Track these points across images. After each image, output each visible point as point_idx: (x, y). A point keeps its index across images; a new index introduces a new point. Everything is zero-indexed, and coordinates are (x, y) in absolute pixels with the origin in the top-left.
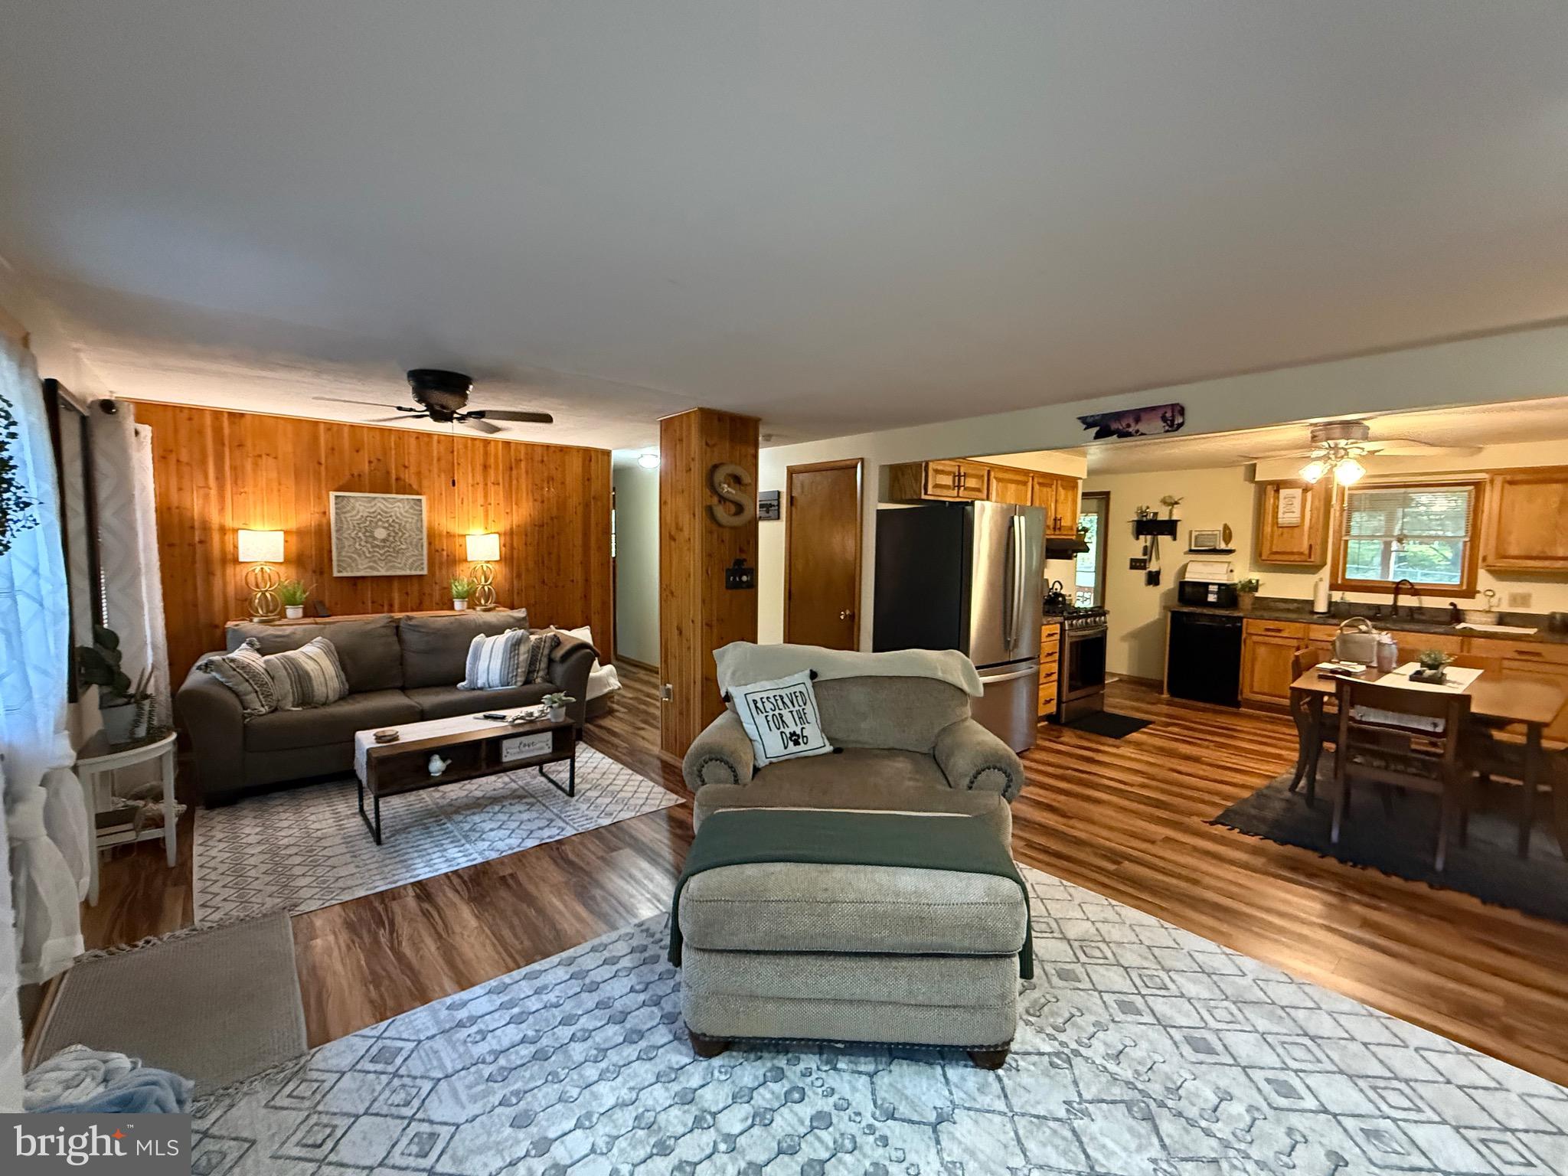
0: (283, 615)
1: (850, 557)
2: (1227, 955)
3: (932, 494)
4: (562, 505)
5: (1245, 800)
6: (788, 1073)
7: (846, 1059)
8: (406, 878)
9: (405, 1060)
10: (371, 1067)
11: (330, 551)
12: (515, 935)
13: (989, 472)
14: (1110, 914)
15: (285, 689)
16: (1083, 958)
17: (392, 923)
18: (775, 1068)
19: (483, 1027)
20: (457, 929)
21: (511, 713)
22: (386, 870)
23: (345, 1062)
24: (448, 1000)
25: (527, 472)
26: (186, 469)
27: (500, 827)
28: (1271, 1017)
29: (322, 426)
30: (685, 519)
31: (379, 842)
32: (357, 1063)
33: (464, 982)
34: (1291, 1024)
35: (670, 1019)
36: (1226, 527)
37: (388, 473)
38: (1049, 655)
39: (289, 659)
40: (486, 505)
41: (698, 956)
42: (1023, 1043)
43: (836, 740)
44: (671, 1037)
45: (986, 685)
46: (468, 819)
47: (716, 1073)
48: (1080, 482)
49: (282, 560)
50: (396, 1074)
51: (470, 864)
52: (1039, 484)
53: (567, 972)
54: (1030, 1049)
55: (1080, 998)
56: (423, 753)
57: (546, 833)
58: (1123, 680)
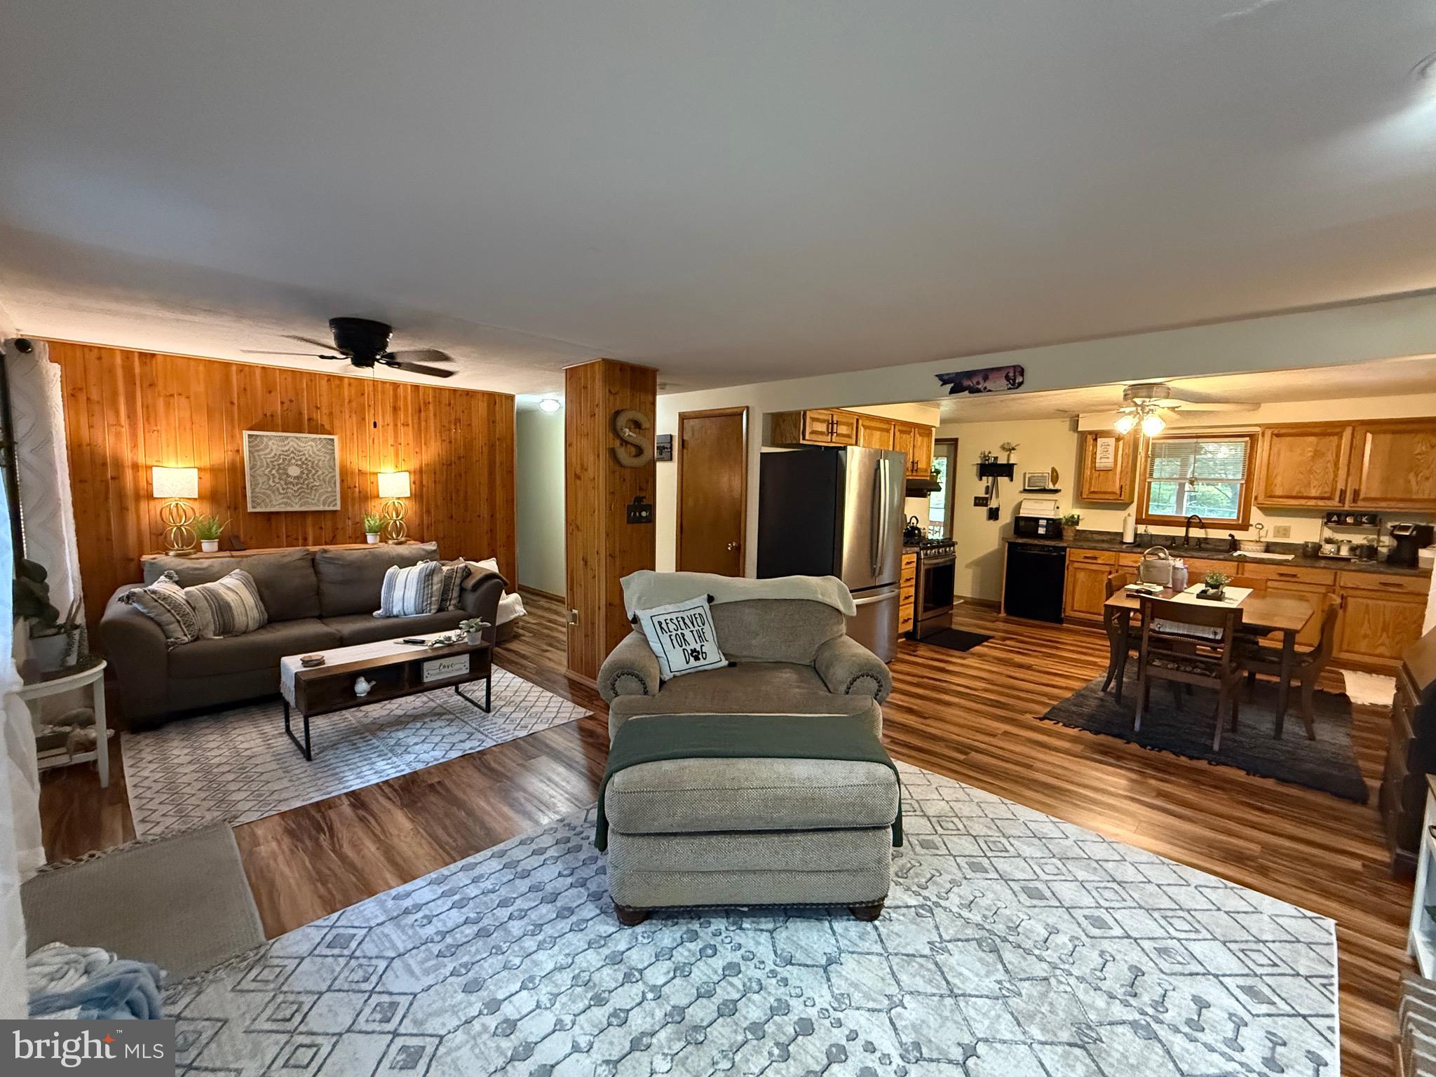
0: (198, 548)
1: (736, 494)
2: (1054, 823)
3: (809, 440)
4: (469, 446)
5: (1068, 699)
6: (701, 934)
7: (749, 920)
8: (337, 790)
9: (360, 943)
10: (329, 952)
11: (245, 488)
12: (449, 835)
13: (857, 420)
14: (960, 795)
15: (207, 617)
16: (940, 830)
17: (331, 829)
18: (688, 931)
19: (427, 912)
20: (395, 832)
21: (431, 638)
22: (320, 782)
23: (304, 948)
24: (393, 892)
25: (435, 415)
26: (97, 408)
27: (423, 741)
28: (1087, 868)
29: (234, 368)
30: (591, 459)
31: (309, 758)
32: (315, 949)
33: (406, 875)
34: (1104, 873)
35: (596, 897)
36: (1054, 470)
37: (300, 414)
38: (908, 580)
39: (209, 590)
40: (397, 444)
41: (624, 840)
42: (894, 898)
43: (731, 655)
44: (598, 912)
45: (857, 606)
46: (393, 735)
47: (640, 938)
48: (934, 429)
49: (196, 496)
50: (352, 957)
51: (398, 774)
52: (901, 432)
53: (500, 863)
54: (900, 904)
55: (936, 862)
56: (349, 676)
57: (468, 745)
58: (968, 602)
